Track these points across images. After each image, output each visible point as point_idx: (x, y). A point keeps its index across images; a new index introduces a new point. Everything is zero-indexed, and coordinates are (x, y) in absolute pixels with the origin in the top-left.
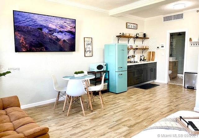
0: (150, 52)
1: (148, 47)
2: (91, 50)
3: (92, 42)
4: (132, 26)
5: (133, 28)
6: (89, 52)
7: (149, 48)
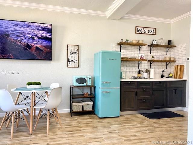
0: (178, 66)
1: (174, 59)
2: (77, 59)
3: (78, 50)
4: (147, 31)
5: (147, 33)
6: (73, 62)
7: (176, 60)
